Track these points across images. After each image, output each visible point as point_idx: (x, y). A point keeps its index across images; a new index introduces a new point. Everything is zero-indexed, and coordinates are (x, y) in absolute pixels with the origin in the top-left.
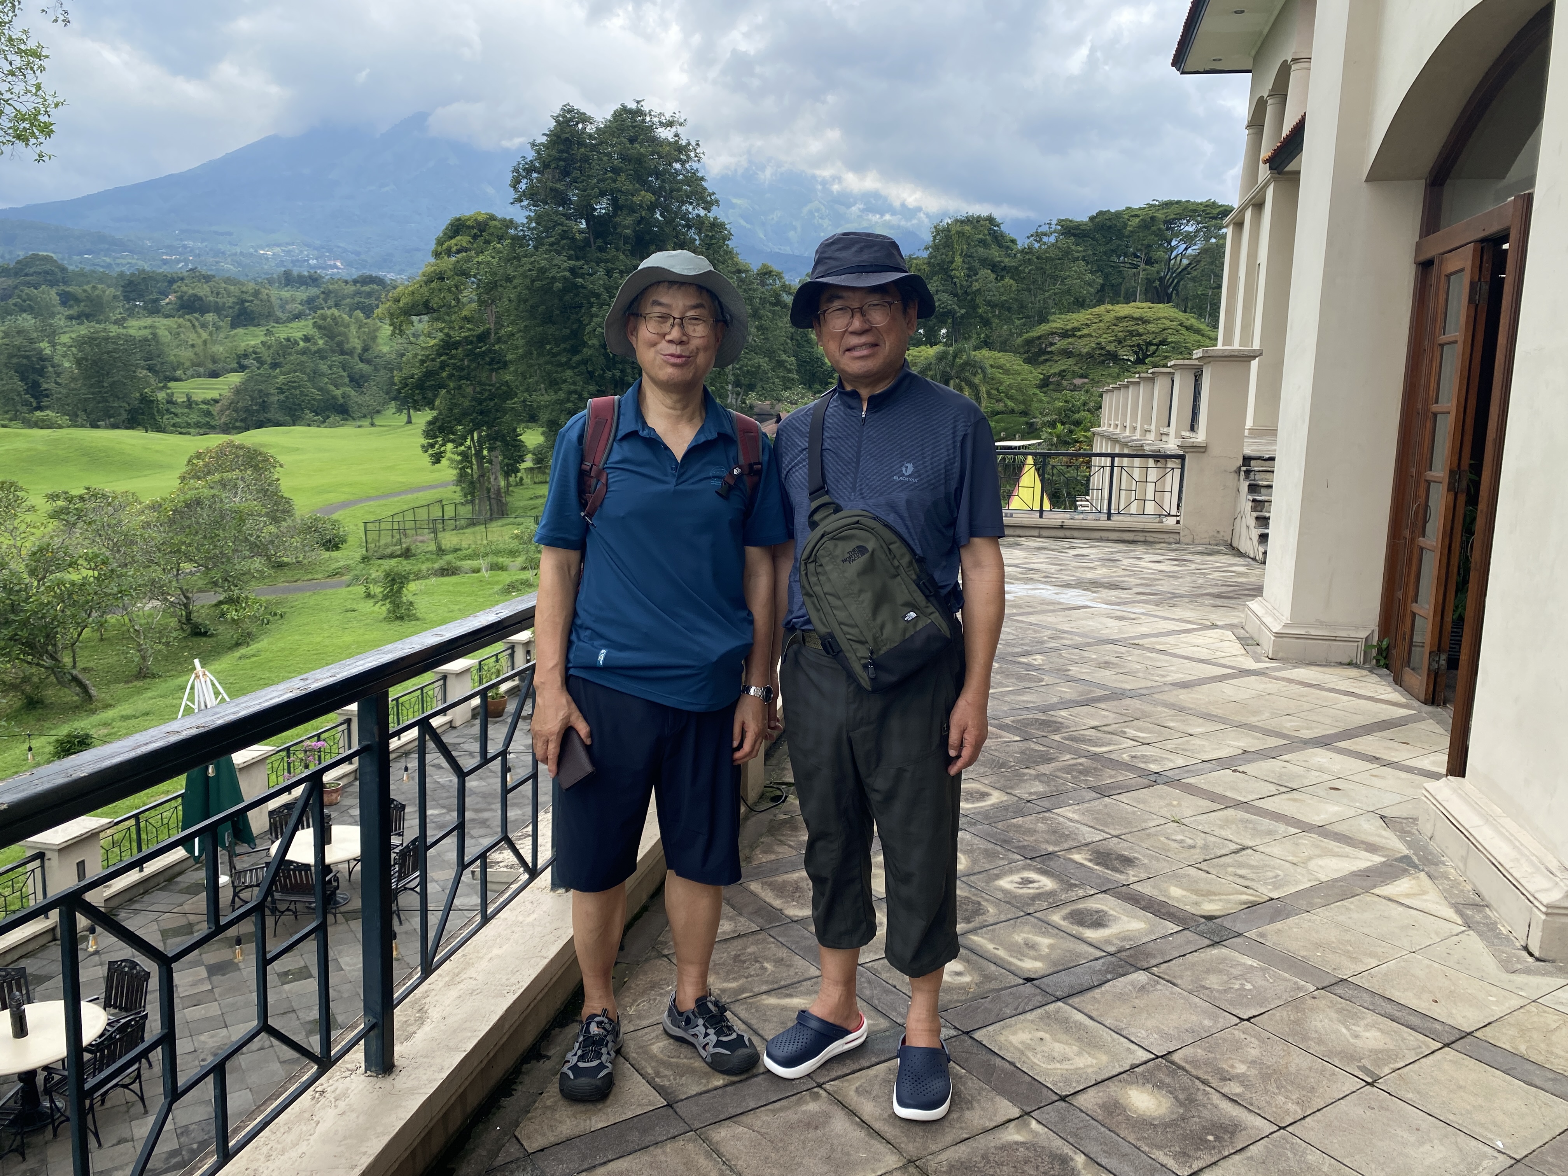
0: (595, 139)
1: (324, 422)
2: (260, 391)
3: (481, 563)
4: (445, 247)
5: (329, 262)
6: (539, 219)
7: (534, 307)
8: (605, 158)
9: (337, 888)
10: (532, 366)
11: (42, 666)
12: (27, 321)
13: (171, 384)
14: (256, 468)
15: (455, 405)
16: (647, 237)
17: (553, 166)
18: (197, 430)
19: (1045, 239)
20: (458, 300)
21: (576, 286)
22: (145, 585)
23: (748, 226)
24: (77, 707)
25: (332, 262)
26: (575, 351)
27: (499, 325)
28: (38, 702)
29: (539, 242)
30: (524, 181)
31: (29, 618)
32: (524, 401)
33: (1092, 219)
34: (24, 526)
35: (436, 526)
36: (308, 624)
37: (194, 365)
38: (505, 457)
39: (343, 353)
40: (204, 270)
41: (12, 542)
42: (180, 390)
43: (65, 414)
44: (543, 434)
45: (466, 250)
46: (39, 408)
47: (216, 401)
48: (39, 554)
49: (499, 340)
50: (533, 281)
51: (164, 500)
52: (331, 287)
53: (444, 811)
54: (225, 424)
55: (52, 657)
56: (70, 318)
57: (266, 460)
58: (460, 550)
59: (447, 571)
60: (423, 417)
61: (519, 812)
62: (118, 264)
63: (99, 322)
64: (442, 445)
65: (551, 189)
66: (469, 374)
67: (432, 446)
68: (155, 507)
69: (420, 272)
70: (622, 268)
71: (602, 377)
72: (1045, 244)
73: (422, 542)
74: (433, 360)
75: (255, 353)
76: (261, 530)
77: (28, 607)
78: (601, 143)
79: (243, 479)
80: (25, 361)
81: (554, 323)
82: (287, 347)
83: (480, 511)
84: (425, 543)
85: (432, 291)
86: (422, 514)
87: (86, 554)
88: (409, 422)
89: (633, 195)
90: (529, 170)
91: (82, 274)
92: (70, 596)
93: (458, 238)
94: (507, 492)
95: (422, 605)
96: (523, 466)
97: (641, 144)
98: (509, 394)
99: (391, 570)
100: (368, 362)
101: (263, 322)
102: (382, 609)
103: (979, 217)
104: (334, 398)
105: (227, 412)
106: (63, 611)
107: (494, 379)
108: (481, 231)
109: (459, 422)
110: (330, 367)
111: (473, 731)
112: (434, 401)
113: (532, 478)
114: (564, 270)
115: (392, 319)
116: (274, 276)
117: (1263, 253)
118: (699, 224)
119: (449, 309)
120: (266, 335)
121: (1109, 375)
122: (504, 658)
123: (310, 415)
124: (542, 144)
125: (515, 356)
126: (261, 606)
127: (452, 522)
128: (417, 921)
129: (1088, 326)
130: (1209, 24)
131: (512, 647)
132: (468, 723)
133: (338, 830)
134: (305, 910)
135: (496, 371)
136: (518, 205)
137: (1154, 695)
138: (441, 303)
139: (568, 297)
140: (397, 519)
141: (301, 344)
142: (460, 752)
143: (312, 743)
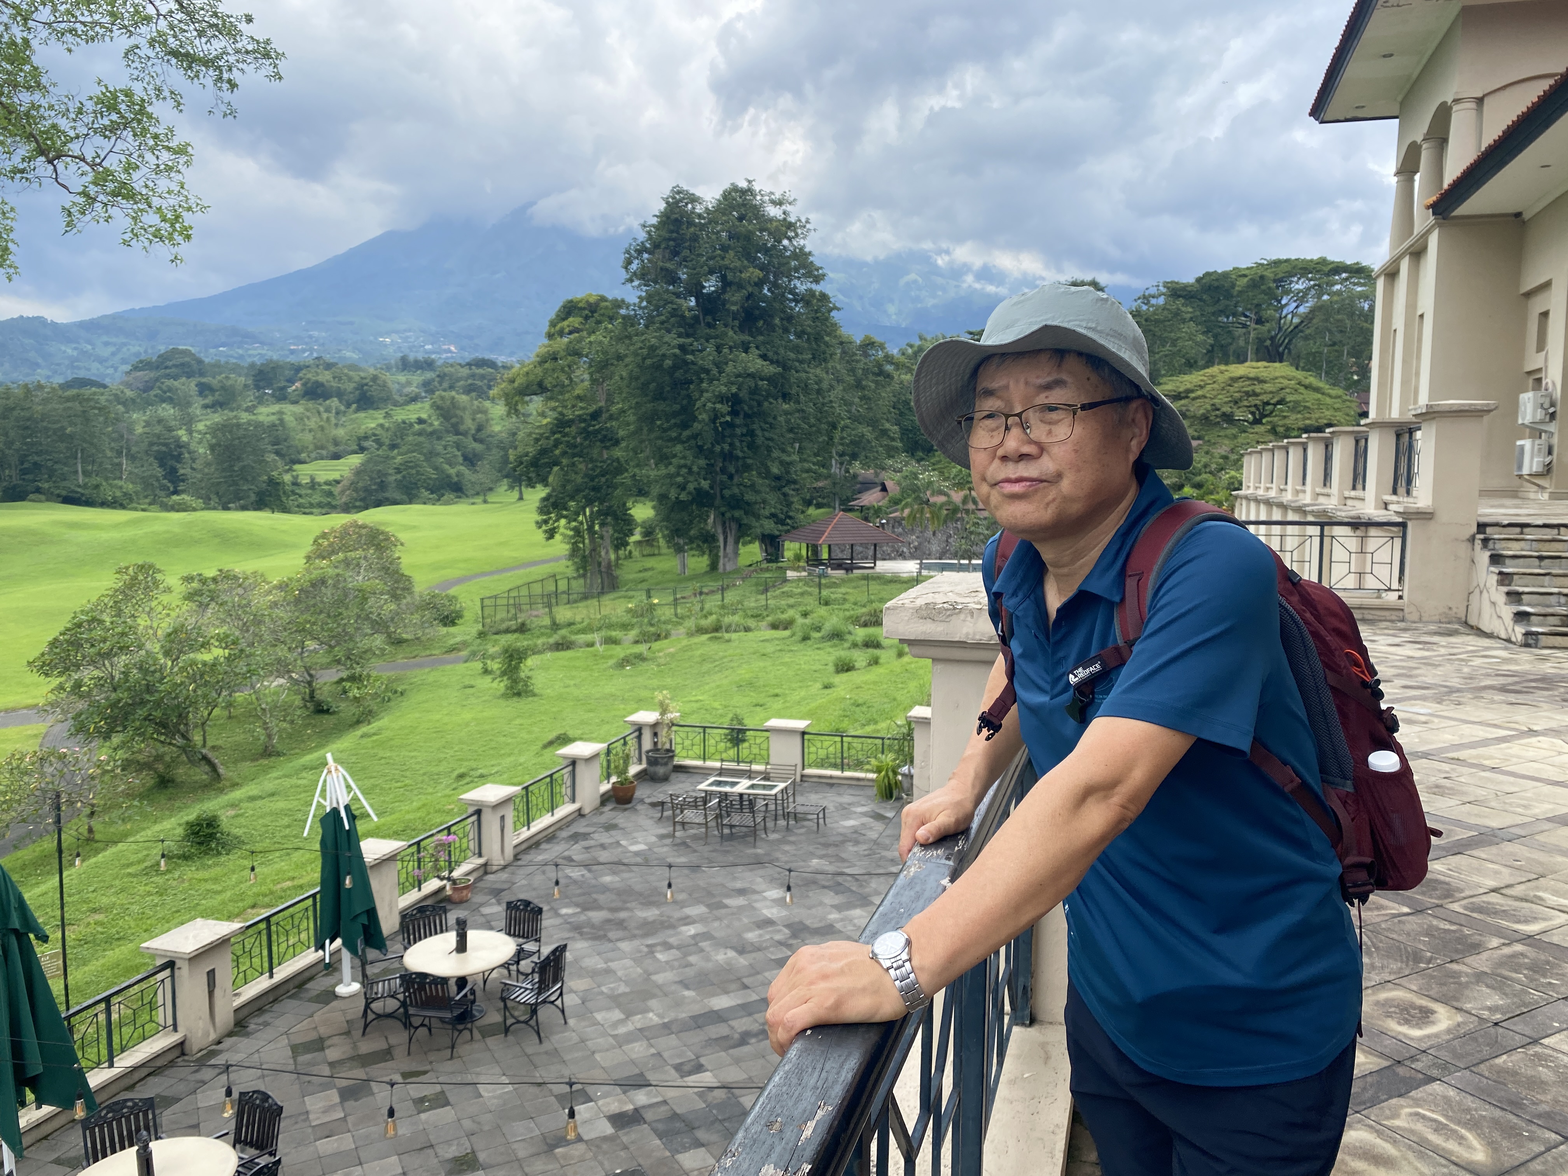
0: (704, 218)
1: (439, 500)
2: (379, 471)
3: (596, 637)
4: (557, 328)
5: (444, 347)
6: (649, 298)
7: (645, 385)
8: (714, 237)
9: (473, 1002)
10: (642, 442)
11: (174, 745)
12: (167, 411)
13: (296, 467)
14: (379, 548)
15: (569, 481)
16: (756, 312)
17: (663, 246)
18: (319, 510)
19: (1153, 301)
20: (571, 380)
21: (685, 362)
22: (272, 664)
23: (846, 300)
24: (206, 786)
25: (446, 347)
26: (685, 426)
27: (610, 400)
28: (168, 781)
29: (650, 322)
30: (636, 262)
31: (163, 698)
32: (634, 475)
33: (1199, 280)
34: (160, 608)
35: (551, 600)
36: (426, 701)
37: (317, 447)
38: (615, 531)
39: (457, 433)
40: (328, 358)
41: (149, 623)
42: (305, 472)
43: (198, 498)
44: (654, 507)
45: (577, 330)
46: (176, 492)
47: (338, 482)
48: (173, 635)
49: (611, 418)
50: (644, 359)
51: (290, 579)
52: (446, 370)
53: (578, 910)
54: (346, 504)
55: (184, 736)
56: (206, 407)
57: (387, 539)
58: (573, 624)
59: (562, 646)
60: (537, 494)
61: (657, 912)
62: (250, 356)
63: (232, 410)
64: (556, 521)
65: (661, 269)
66: (582, 452)
67: (546, 522)
68: (283, 586)
69: (533, 355)
70: (731, 344)
71: (711, 451)
72: (1153, 306)
73: (536, 616)
74: (547, 438)
75: (375, 435)
76: (381, 607)
77: (162, 688)
78: (710, 222)
79: (365, 558)
80: (164, 449)
81: (665, 399)
82: (404, 428)
83: (591, 585)
84: (540, 618)
85: (546, 371)
86: (537, 589)
87: (218, 634)
88: (521, 498)
89: (741, 272)
90: (639, 252)
91: (217, 365)
92: (202, 676)
93: (571, 319)
94: (617, 565)
95: (539, 680)
96: (632, 539)
97: (750, 222)
98: (619, 470)
99: (509, 646)
100: (481, 441)
101: (381, 405)
102: (500, 685)
104: (449, 476)
105: (348, 492)
106: (195, 691)
107: (606, 456)
108: (593, 312)
109: (572, 498)
110: (445, 447)
111: (603, 819)
112: (547, 477)
113: (641, 551)
114: (674, 347)
115: (506, 400)
116: (393, 362)
117: (1427, 302)
118: (807, 299)
119: (562, 388)
120: (385, 417)
121: (1226, 436)
122: (632, 742)
123: (426, 494)
124: (653, 226)
125: (626, 432)
126: (382, 683)
127: (565, 596)
128: (557, 1040)
129: (1201, 387)
130: (1352, 70)
131: (639, 729)
132: (597, 811)
133: (473, 935)
134: (440, 1025)
135: (607, 448)
136: (629, 285)
137: (1537, 837)
138: (555, 383)
139: (678, 374)
140: (512, 594)
141: (417, 427)
142: (591, 843)
143: (443, 836)
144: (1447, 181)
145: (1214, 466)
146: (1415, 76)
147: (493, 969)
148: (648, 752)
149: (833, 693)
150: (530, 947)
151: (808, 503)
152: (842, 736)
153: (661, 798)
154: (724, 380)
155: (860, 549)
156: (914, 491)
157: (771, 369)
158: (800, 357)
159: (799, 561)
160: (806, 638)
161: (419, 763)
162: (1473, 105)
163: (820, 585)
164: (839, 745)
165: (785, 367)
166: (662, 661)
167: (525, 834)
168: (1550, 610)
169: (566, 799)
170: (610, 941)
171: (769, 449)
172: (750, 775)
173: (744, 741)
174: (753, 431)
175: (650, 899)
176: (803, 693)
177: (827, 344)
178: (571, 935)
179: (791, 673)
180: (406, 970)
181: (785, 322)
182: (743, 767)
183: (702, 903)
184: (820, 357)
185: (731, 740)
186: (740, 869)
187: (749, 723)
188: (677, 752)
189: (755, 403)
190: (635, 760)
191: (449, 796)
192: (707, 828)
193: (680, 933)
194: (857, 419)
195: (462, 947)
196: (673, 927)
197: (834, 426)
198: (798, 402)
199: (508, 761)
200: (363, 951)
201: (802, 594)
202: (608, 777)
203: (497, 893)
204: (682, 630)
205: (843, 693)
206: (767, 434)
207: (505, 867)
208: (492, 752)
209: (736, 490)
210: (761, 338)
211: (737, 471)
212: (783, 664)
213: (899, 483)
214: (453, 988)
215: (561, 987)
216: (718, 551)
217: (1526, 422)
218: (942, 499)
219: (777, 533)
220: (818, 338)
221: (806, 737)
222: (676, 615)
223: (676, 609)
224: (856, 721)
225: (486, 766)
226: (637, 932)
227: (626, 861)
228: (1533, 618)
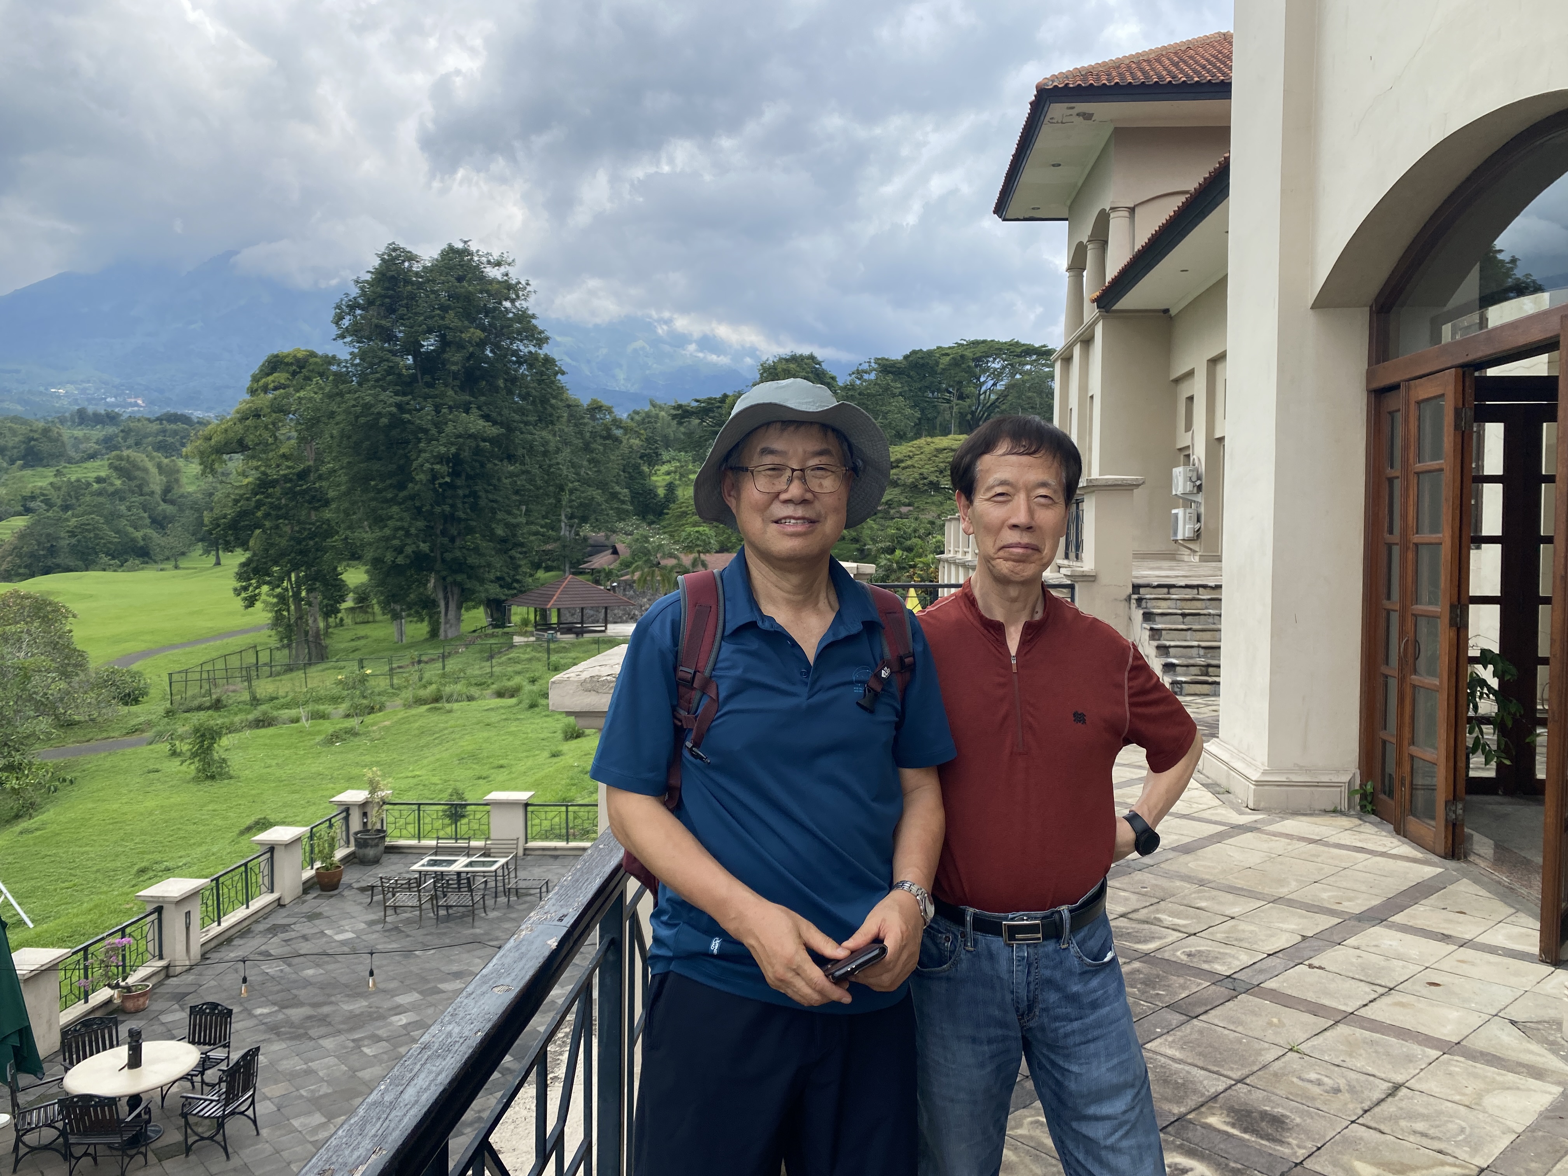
0: (422, 277)
1: (122, 566)
2: (48, 535)
3: (302, 712)
4: (261, 383)
5: (129, 400)
6: (363, 355)
7: (358, 444)
8: (432, 296)
9: (149, 1121)
10: (354, 503)
14: (46, 620)
15: (272, 545)
16: (478, 373)
17: (378, 303)
19: (866, 376)
20: (276, 438)
21: (404, 422)
23: (574, 363)
25: (132, 400)
26: (402, 486)
27: (319, 460)
29: (363, 379)
30: (348, 317)
32: (346, 538)
33: (906, 357)
35: (250, 673)
36: (103, 789)
38: (325, 597)
39: (142, 493)
44: (367, 572)
45: (283, 386)
49: (320, 478)
50: (357, 417)
52: (132, 425)
53: (276, 1008)
54: (7, 571)
57: (56, 610)
58: (277, 698)
59: (262, 723)
60: (236, 559)
61: (365, 1003)
64: (256, 588)
65: (377, 326)
66: (287, 513)
67: (245, 589)
69: (233, 411)
70: (451, 403)
71: (431, 513)
72: (865, 381)
73: (234, 691)
74: (248, 499)
75: (43, 495)
76: (48, 686)
78: (428, 281)
79: (29, 632)
81: (380, 459)
82: (80, 488)
83: (297, 656)
84: (238, 693)
85: (247, 429)
86: (234, 662)
88: (218, 563)
89: (462, 332)
90: (352, 307)
93: (276, 374)
94: (327, 634)
95: (236, 761)
96: (344, 606)
97: (470, 283)
98: (330, 533)
99: (201, 725)
100: (172, 502)
101: (53, 462)
102: (191, 768)
103: (801, 355)
104: (133, 540)
105: (9, 558)
107: (314, 518)
108: (301, 367)
109: (276, 563)
110: (129, 509)
111: (305, 908)
112: (248, 542)
113: (353, 618)
114: (391, 405)
115: (201, 458)
116: (67, 415)
117: (1095, 385)
118: (531, 360)
119: (266, 447)
120: (56, 475)
121: (933, 503)
122: (338, 822)
123: (105, 559)
124: (367, 282)
125: (336, 493)
126: (47, 772)
127: (267, 668)
128: (246, 1155)
129: (910, 457)
130: (1029, 175)
131: (347, 809)
132: (299, 899)
133: (148, 1048)
134: (108, 1152)
135: (316, 509)
136: (341, 342)
137: (1162, 865)
138: (257, 441)
139: (394, 433)
140: (205, 668)
141: (96, 486)
142: (293, 934)
143: (116, 940)
144: (1109, 278)
145: (922, 531)
146: (1080, 184)
147: (174, 1082)
148: (356, 833)
149: (561, 762)
150: (218, 1053)
151: (537, 566)
152: (567, 806)
153: (371, 881)
154: (443, 440)
155: (591, 612)
156: (645, 555)
157: (493, 431)
158: (525, 418)
159: (526, 625)
160: (533, 706)
161: (92, 859)
162: (1126, 214)
163: (548, 651)
164: (564, 816)
165: (510, 429)
166: (377, 735)
167: (215, 930)
168: (1192, 662)
169: (264, 889)
170: (311, 1039)
171: (493, 511)
172: (468, 851)
173: (464, 816)
174: (475, 492)
175: (356, 991)
176: (530, 763)
177: (552, 406)
178: (267, 1036)
179: (518, 742)
180: (67, 1093)
181: (509, 384)
182: (462, 843)
183: (415, 989)
184: (546, 419)
185: (450, 817)
186: (456, 950)
187: (470, 797)
188: (389, 831)
189: (477, 465)
190: (342, 843)
191: (128, 894)
192: (421, 910)
193: (391, 1024)
194: (586, 482)
195: (135, 1061)
196: (382, 1017)
197: (562, 489)
198: (523, 463)
199: (197, 852)
200: (14, 1077)
201: (530, 660)
202: (312, 863)
203: (180, 998)
204: (399, 701)
205: (571, 761)
206: (491, 496)
207: (191, 968)
208: (179, 842)
209: (458, 554)
210: (483, 398)
211: (459, 534)
212: (511, 733)
213: (629, 546)
214: (123, 1107)
215: (253, 1095)
216: (439, 617)
217: (1179, 493)
218: (671, 562)
219: (504, 598)
220: (544, 401)
221: (530, 809)
222: (392, 685)
223: (391, 679)
224: (584, 789)
225: (172, 858)
226: (342, 1026)
227: (330, 952)
228: (1178, 668)
